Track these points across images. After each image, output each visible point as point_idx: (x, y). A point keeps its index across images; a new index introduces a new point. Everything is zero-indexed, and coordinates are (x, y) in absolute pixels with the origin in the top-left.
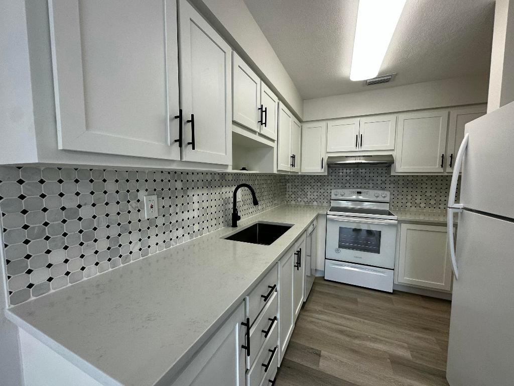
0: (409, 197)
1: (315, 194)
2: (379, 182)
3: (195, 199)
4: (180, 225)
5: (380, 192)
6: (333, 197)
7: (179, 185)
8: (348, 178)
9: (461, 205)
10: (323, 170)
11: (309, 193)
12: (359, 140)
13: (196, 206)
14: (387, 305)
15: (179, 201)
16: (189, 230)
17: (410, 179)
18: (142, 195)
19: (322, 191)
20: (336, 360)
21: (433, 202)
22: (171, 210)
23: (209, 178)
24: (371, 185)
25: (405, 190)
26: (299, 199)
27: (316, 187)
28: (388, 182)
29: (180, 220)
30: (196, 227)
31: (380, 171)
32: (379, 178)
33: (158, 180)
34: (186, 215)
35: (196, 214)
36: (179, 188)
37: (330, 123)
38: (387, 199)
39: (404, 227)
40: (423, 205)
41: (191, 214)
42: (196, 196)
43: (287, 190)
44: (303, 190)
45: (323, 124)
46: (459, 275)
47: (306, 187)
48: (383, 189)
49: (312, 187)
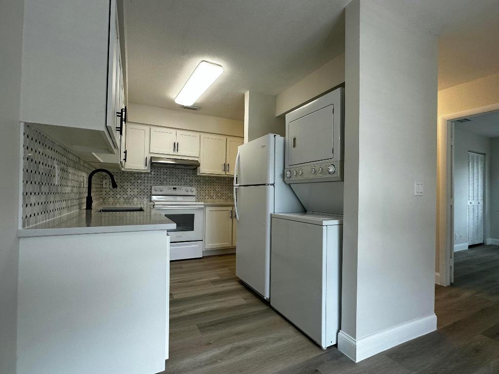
0: (207, 192)
1: (136, 190)
2: (188, 181)
5: (189, 188)
6: (153, 192)
8: (165, 177)
9: (238, 185)
10: (146, 168)
11: (129, 190)
12: (176, 146)
14: (201, 264)
17: (207, 179)
19: (142, 187)
21: (219, 195)
24: (183, 183)
25: (204, 186)
26: (118, 196)
27: (136, 184)
28: (194, 181)
31: (188, 172)
32: (188, 178)
37: (153, 129)
38: (194, 193)
39: (208, 209)
40: (214, 197)
43: (104, 186)
44: (122, 187)
45: (147, 128)
46: (239, 217)
47: (126, 184)
48: (191, 186)
49: (133, 184)
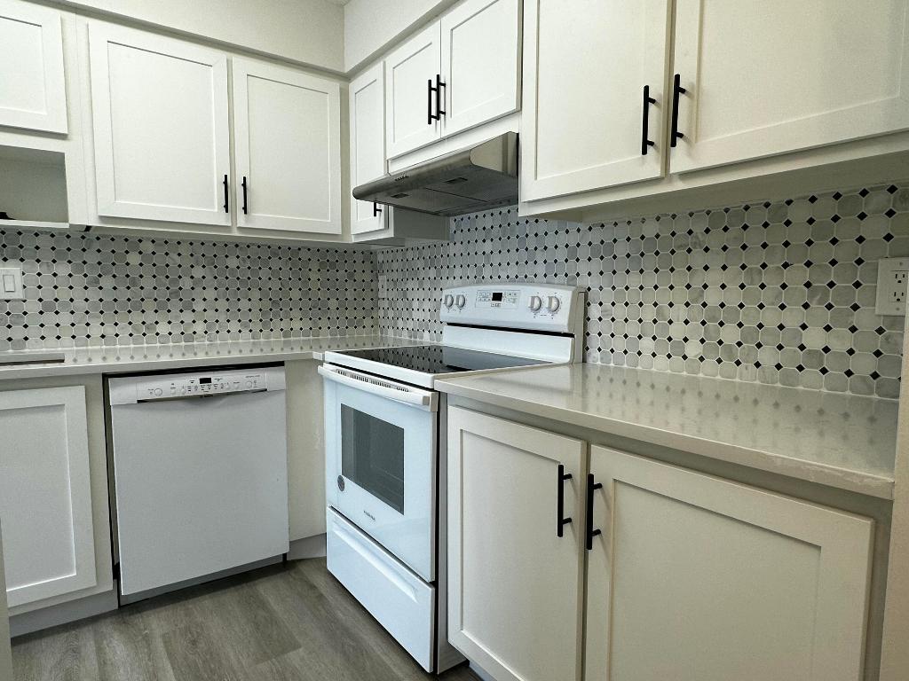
5: (545, 292)
37: (391, 59)
45: (380, 67)
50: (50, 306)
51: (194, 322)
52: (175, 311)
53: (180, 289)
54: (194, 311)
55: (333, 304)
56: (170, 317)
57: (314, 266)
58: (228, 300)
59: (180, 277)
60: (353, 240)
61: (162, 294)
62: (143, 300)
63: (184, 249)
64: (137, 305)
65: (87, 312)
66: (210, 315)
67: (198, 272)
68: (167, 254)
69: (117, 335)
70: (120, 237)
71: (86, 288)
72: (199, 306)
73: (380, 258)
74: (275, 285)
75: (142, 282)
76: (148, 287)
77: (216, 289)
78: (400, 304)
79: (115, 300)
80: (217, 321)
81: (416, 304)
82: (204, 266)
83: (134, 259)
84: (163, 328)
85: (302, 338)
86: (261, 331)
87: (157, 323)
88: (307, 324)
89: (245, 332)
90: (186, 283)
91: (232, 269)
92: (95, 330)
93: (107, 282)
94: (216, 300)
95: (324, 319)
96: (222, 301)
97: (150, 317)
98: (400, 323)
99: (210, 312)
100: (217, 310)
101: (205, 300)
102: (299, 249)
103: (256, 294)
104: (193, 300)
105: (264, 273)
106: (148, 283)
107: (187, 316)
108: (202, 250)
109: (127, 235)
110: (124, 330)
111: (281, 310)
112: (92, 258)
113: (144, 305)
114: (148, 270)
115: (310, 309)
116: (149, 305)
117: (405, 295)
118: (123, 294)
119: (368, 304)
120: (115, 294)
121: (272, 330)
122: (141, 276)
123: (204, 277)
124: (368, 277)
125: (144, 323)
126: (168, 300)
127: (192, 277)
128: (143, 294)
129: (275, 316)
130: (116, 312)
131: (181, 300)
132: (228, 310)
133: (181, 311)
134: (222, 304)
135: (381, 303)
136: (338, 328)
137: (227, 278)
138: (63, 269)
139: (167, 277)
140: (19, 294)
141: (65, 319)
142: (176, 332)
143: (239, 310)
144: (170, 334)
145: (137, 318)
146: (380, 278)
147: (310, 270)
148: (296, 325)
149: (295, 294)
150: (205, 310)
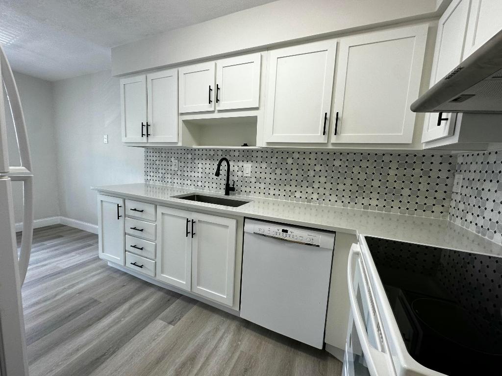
3: (200, 165)
4: (189, 178)
7: (190, 156)
13: (200, 170)
15: (189, 165)
16: (194, 183)
18: (173, 159)
20: (158, 335)
22: (185, 169)
23: (212, 153)
29: (189, 176)
30: (200, 184)
33: (179, 153)
34: (193, 174)
35: (200, 175)
36: (190, 158)
41: (196, 174)
42: (200, 164)
50: (258, 180)
51: (313, 193)
52: (304, 187)
53: (308, 176)
54: (313, 188)
55: (406, 192)
56: (302, 189)
57: (394, 165)
58: (332, 183)
59: (309, 170)
60: (424, 147)
61: (300, 178)
62: (291, 180)
63: (313, 156)
64: (288, 183)
65: (270, 184)
66: (321, 191)
67: (318, 168)
68: (304, 159)
69: (279, 195)
70: (286, 151)
71: (271, 174)
72: (316, 185)
73: (460, 160)
74: (363, 176)
75: (292, 172)
76: (294, 175)
77: (326, 177)
78: (473, 201)
79: (280, 179)
80: (324, 194)
81: (490, 205)
82: (321, 165)
83: (290, 161)
84: (298, 195)
85: (377, 211)
86: (349, 203)
87: (296, 191)
88: (381, 203)
89: (339, 202)
90: (312, 173)
91: (337, 167)
92: (272, 192)
93: (278, 171)
94: (325, 183)
95: (396, 202)
96: (329, 184)
97: (293, 189)
98: (469, 217)
99: (322, 189)
100: (325, 188)
101: (319, 182)
102: (384, 155)
103: (348, 181)
104: (314, 182)
105: (356, 170)
106: (294, 172)
107: (310, 190)
108: (321, 156)
109: (288, 150)
110: (282, 193)
111: (364, 192)
112: (274, 160)
113: (291, 183)
114: (295, 166)
115: (386, 194)
116: (293, 183)
117: (479, 193)
118: (284, 177)
119: (440, 195)
120: (281, 177)
121: (356, 203)
122: (292, 169)
123: (320, 171)
124: (443, 175)
125: (290, 191)
126: (302, 181)
127: (315, 170)
128: (292, 177)
129: (360, 196)
130: (280, 185)
131: (308, 181)
132: (331, 189)
133: (307, 187)
134: (329, 186)
135: (454, 196)
136: (407, 209)
137: (333, 171)
138: (264, 165)
139: (303, 170)
140: (249, 175)
141: (262, 186)
142: (303, 197)
143: (337, 190)
144: (301, 197)
145: (288, 188)
146: (457, 176)
147: (390, 168)
148: (374, 202)
149: (376, 183)
150: (319, 188)
